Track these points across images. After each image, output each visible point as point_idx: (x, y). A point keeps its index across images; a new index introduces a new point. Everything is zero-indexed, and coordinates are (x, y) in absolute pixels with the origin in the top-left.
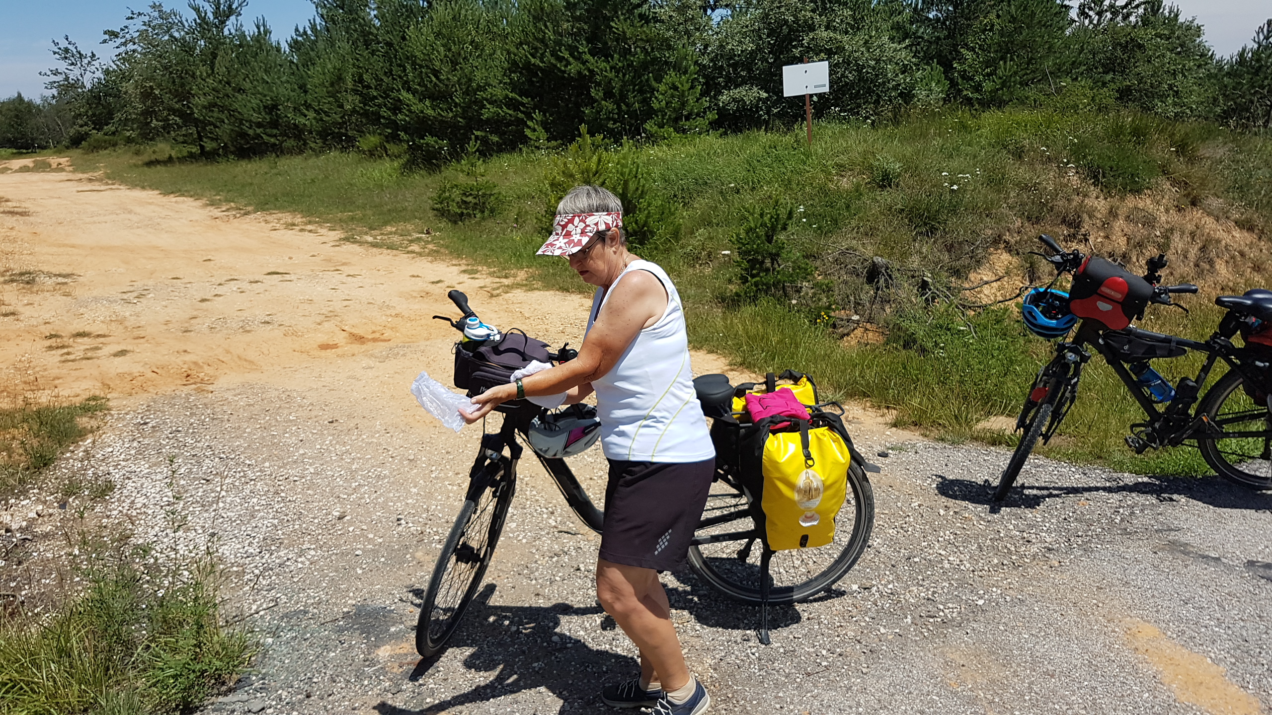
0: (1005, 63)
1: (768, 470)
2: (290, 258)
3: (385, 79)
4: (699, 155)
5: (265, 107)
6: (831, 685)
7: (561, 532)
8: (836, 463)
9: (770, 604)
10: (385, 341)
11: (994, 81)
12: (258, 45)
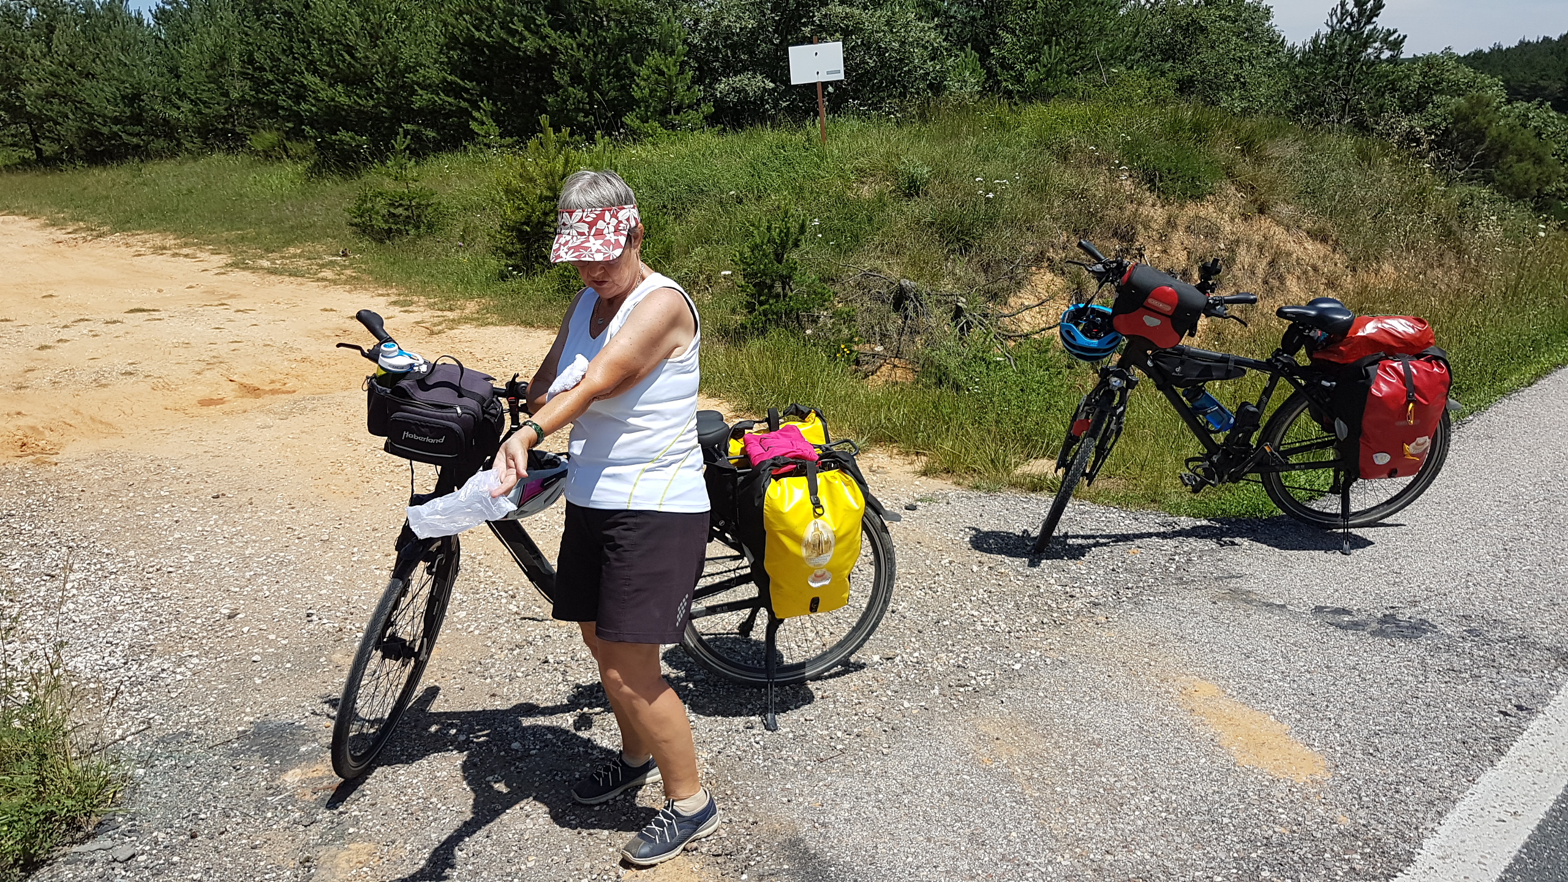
0: (1050, 48)
1: (771, 522)
2: (160, 291)
3: (284, 59)
4: (692, 155)
5: (123, 97)
6: (847, 771)
7: (525, 619)
8: (849, 510)
9: (777, 684)
10: (288, 392)
11: (1037, 70)
12: (111, 15)
